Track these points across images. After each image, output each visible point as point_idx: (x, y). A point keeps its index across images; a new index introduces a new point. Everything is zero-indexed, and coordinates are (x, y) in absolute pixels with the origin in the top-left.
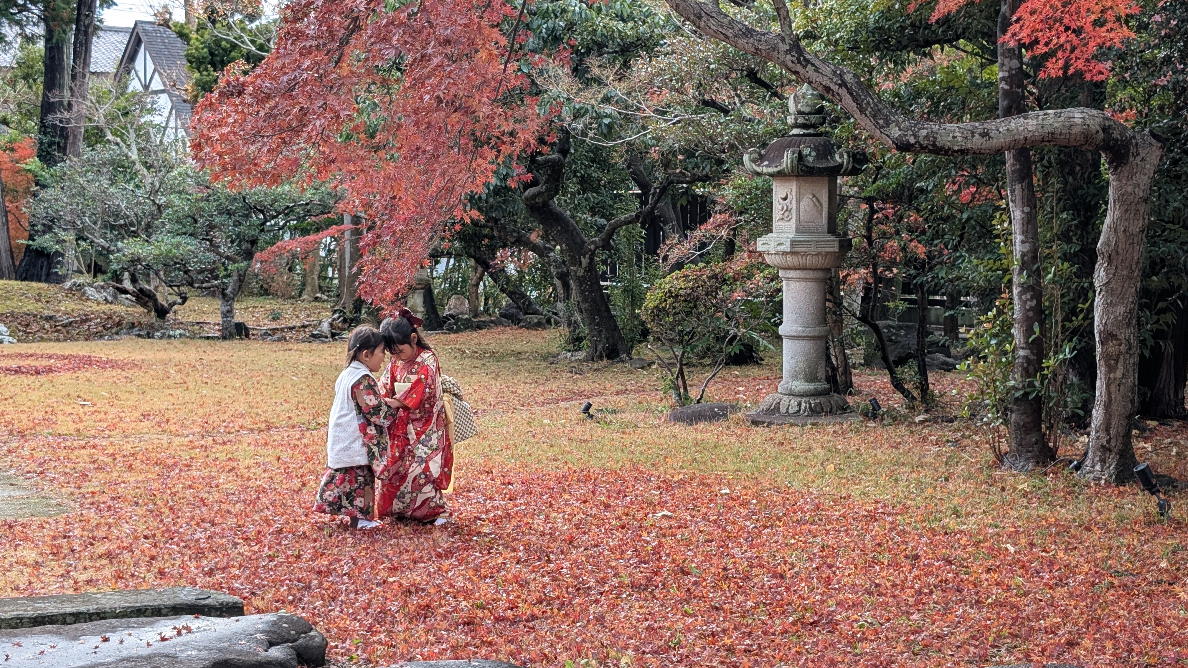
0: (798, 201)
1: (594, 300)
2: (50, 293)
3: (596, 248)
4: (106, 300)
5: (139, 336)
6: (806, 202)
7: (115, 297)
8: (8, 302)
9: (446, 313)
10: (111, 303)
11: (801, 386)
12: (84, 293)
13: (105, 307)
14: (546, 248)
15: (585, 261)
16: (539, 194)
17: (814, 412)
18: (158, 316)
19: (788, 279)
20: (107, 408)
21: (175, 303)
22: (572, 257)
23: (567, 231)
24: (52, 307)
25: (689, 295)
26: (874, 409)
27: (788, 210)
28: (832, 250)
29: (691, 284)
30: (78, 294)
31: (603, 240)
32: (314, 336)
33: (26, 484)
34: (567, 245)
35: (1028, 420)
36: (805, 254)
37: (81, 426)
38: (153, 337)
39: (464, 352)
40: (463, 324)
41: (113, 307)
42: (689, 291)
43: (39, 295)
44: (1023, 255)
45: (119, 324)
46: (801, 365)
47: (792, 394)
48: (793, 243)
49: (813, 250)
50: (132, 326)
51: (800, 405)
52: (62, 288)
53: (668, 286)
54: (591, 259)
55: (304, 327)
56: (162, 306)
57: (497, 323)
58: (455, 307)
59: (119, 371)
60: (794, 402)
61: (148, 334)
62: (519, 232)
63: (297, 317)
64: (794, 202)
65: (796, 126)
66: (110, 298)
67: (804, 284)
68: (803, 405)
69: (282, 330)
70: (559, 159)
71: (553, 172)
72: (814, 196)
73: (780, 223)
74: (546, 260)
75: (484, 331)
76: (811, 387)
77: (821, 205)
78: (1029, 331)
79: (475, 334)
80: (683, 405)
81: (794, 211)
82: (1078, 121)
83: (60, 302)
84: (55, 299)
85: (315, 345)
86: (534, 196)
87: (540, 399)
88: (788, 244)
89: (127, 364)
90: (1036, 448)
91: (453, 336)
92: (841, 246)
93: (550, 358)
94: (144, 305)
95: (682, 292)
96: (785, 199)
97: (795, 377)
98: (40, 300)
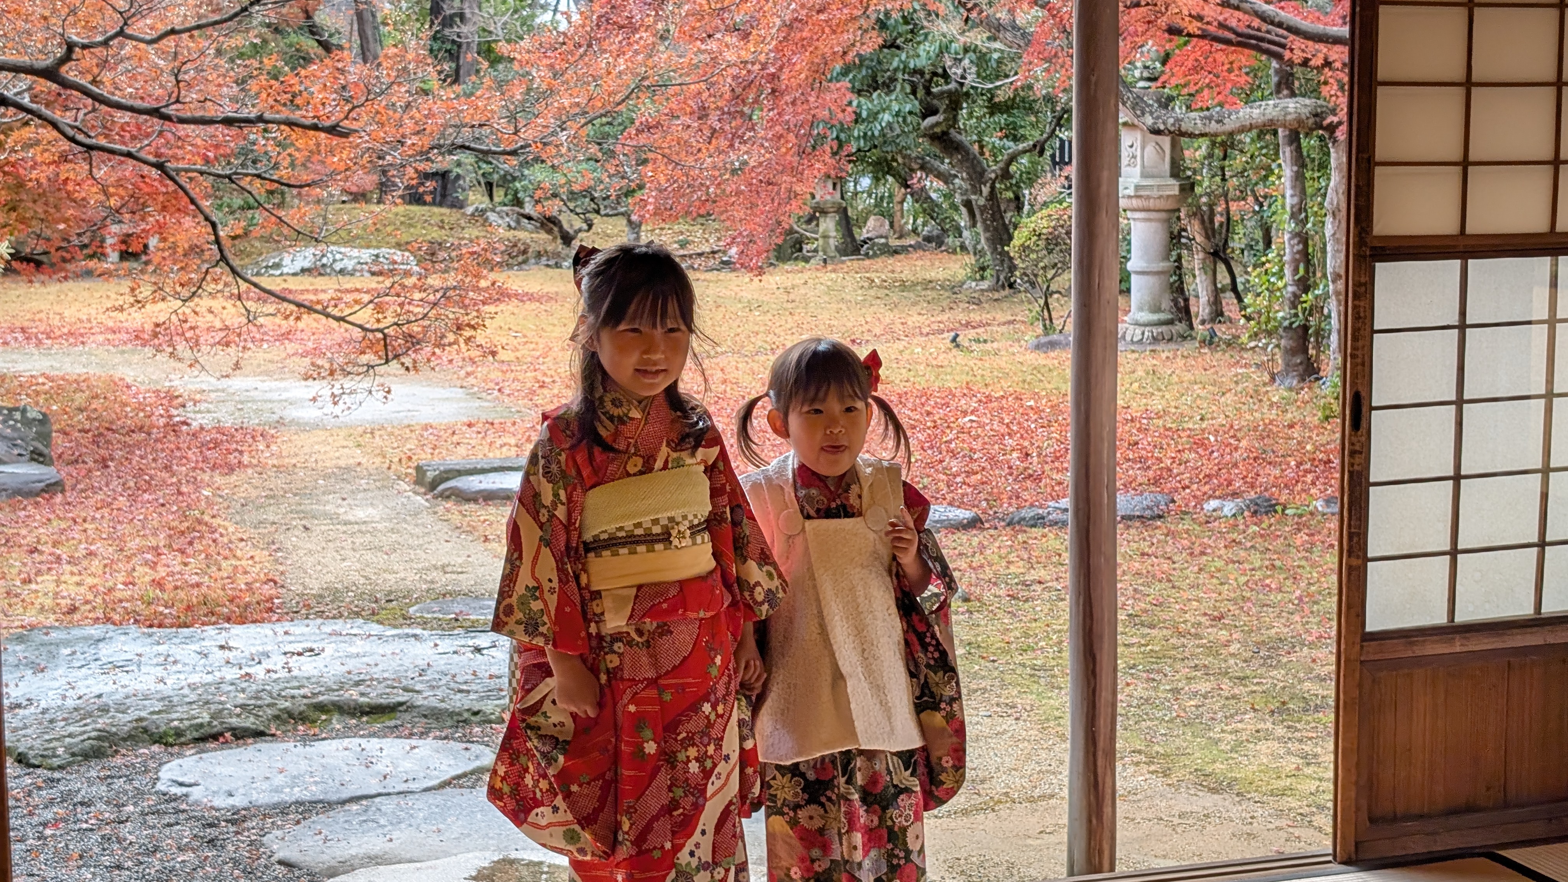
0: (1143, 149)
1: (996, 229)
2: (453, 220)
3: (997, 177)
4: (509, 226)
5: (548, 266)
6: (1150, 149)
7: (518, 222)
8: (412, 230)
9: (865, 235)
10: (515, 229)
11: (1146, 316)
12: (486, 220)
13: (510, 234)
14: (950, 175)
15: (986, 190)
16: (938, 124)
17: (1155, 340)
18: (564, 243)
19: (1134, 219)
20: (537, 339)
21: (580, 230)
22: (973, 186)
23: (967, 160)
24: (456, 235)
25: (1051, 233)
26: (1212, 337)
27: (1134, 157)
28: (1172, 193)
29: (1053, 224)
30: (481, 220)
31: (1002, 169)
32: (723, 262)
33: (489, 397)
34: (968, 174)
35: (1294, 345)
36: (1148, 198)
37: (519, 354)
38: (561, 267)
39: (873, 281)
40: (879, 249)
41: (516, 233)
42: (1050, 230)
43: (442, 221)
44: (1292, 207)
45: (525, 252)
46: (1146, 298)
47: (1137, 324)
48: (1137, 187)
49: (1155, 193)
50: (539, 255)
51: (1143, 334)
52: (464, 214)
53: (1033, 225)
54: (993, 187)
55: (713, 252)
56: (568, 233)
57: (916, 247)
58: (874, 229)
59: (538, 304)
60: (1138, 331)
61: (556, 263)
62: (923, 159)
63: (707, 241)
64: (1139, 150)
65: (1142, 79)
66: (513, 224)
67: (1148, 224)
68: (1146, 333)
69: (690, 256)
70: (956, 90)
71: (950, 101)
72: (1157, 144)
73: (1128, 168)
74: (951, 187)
75: (902, 257)
76: (1155, 317)
77: (1164, 151)
78: (1296, 271)
79: (891, 261)
80: (1046, 334)
81: (1139, 159)
82: (1291, 110)
83: (463, 229)
84: (459, 225)
85: (724, 275)
86: (933, 126)
87: (925, 330)
88: (1132, 188)
89: (543, 297)
90: (1301, 368)
91: (867, 262)
92: (1182, 189)
93: (955, 288)
94: (549, 232)
95: (1044, 231)
96: (1131, 146)
97: (1141, 309)
98: (442, 228)
